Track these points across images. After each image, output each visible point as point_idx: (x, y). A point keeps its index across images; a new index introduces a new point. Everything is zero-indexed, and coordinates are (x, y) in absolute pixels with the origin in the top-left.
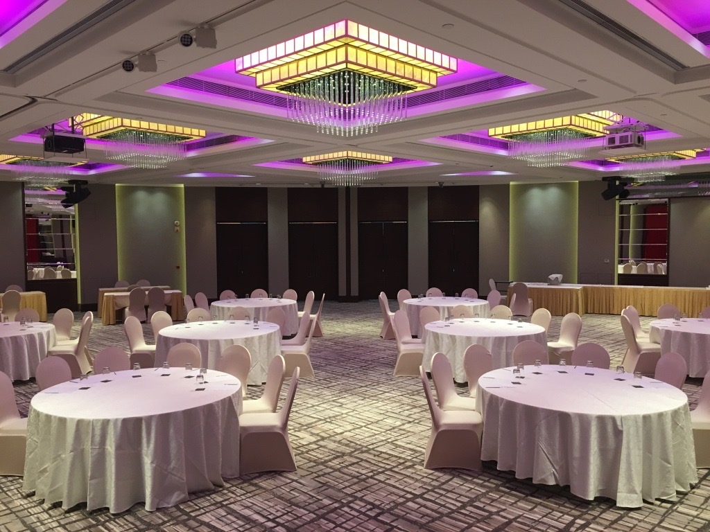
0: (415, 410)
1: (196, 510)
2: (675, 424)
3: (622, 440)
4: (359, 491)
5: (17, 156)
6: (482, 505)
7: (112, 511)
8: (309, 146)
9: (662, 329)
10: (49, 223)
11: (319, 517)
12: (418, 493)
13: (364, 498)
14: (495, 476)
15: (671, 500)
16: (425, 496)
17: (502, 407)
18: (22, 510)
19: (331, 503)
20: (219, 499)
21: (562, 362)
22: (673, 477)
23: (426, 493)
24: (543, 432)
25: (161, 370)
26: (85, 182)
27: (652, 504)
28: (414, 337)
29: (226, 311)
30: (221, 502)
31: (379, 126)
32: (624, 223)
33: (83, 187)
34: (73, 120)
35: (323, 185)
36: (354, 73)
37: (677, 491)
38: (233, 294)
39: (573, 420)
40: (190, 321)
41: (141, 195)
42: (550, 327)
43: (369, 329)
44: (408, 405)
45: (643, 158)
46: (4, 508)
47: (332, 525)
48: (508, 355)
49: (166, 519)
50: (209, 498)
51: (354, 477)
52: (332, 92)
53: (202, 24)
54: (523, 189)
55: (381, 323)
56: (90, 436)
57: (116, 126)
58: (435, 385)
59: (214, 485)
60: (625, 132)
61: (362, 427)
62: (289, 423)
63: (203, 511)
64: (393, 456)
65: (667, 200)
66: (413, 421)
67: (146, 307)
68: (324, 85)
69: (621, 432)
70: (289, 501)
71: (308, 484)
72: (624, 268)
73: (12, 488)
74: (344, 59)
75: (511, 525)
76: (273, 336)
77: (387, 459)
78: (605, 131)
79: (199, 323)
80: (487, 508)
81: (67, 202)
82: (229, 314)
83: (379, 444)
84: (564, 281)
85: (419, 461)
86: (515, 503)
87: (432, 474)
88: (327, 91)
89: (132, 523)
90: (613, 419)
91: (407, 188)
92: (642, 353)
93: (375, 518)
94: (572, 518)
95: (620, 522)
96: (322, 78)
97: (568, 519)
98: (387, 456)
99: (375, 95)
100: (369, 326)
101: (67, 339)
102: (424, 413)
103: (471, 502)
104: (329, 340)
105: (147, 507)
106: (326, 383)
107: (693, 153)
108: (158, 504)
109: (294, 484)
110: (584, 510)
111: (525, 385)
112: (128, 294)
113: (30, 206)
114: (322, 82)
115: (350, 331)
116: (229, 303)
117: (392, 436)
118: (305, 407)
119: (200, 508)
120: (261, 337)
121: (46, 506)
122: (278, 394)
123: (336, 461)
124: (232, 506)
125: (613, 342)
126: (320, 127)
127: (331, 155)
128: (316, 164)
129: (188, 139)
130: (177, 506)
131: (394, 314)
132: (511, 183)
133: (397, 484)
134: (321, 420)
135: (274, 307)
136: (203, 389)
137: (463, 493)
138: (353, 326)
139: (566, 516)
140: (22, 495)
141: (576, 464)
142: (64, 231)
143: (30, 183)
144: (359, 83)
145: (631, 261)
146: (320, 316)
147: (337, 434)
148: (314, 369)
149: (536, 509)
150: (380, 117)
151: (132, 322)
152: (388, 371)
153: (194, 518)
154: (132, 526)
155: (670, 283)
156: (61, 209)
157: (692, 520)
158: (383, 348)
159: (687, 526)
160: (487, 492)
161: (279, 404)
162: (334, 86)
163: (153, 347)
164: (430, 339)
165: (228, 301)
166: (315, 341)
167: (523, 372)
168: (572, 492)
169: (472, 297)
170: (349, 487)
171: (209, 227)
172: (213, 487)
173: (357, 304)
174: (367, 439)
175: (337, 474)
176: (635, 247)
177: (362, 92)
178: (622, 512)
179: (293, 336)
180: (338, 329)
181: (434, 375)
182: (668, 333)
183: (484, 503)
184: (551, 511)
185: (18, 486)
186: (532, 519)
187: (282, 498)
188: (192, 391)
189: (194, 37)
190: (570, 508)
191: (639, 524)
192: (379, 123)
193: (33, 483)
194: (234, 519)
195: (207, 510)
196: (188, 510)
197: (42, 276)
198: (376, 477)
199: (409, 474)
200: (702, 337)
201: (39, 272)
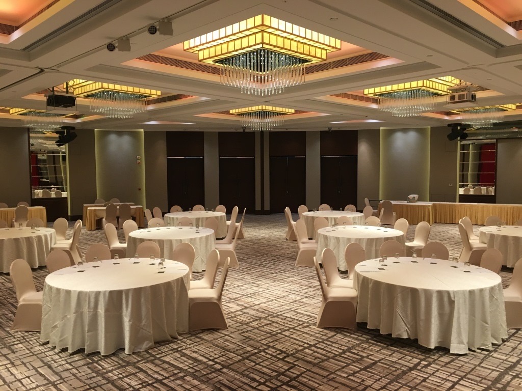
0: (310, 289)
1: (160, 353)
2: (492, 297)
3: (454, 308)
4: (272, 342)
5: (26, 109)
6: (356, 352)
7: (102, 354)
8: (235, 102)
9: (488, 233)
10: (45, 157)
11: (244, 359)
12: (312, 344)
13: (275, 346)
14: (367, 333)
15: (488, 349)
16: (317, 345)
17: (371, 285)
18: (41, 353)
19: (252, 349)
20: (175, 347)
21: (415, 255)
22: (489, 333)
23: (318, 343)
24: (400, 301)
25: (133, 260)
26: (73, 128)
27: (474, 351)
28: (309, 239)
29: (175, 220)
30: (176, 349)
31: (285, 88)
32: (464, 157)
33: (72, 131)
34: (67, 84)
35: (244, 130)
36: (268, 51)
37: (492, 343)
38: (179, 208)
39: (420, 293)
40: (151, 227)
41: (113, 137)
42: (407, 232)
43: (278, 233)
44: (306, 285)
45: (477, 110)
46: (28, 352)
47: (253, 364)
48: (377, 251)
49: (140, 359)
50: (168, 346)
51: (268, 333)
52: (252, 64)
53: (163, 19)
54: (390, 133)
55: (287, 229)
56: (87, 303)
57: (97, 88)
58: (325, 272)
59: (171, 337)
60: (462, 91)
61: (273, 300)
62: (222, 297)
63: (165, 354)
64: (295, 319)
65: (495, 140)
66: (309, 297)
67: (118, 218)
68: (246, 59)
69: (453, 302)
70: (223, 348)
71: (237, 338)
72: (464, 191)
73: (33, 339)
74: (261, 41)
75: (376, 365)
76: (209, 237)
77: (291, 321)
78: (448, 91)
79: (157, 228)
80: (360, 353)
81: (60, 142)
82: (178, 222)
83: (285, 312)
84: (419, 200)
85: (313, 323)
86: (380, 350)
87: (322, 331)
88: (248, 63)
89: (116, 362)
90: (448, 293)
91: (305, 132)
92: (473, 250)
93: (283, 359)
94: (419, 361)
95: (452, 363)
96: (245, 54)
97: (416, 361)
98: (291, 320)
99: (283, 66)
100: (278, 231)
101: (64, 240)
102: (317, 291)
103: (349, 350)
104: (249, 241)
105: (127, 352)
106: (248, 270)
107: (513, 107)
108: (134, 350)
109: (227, 337)
110: (428, 356)
111: (387, 270)
112: (105, 208)
113: (33, 145)
114: (245, 56)
115: (264, 235)
116: (177, 214)
117: (294, 306)
118: (232, 287)
119: (163, 353)
120: (201, 238)
121: (57, 350)
122: (214, 278)
123: (255, 323)
124: (184, 351)
125: (453, 243)
126: (244, 89)
127: (250, 109)
128: (240, 115)
129: (148, 97)
130: (146, 351)
131: (295, 223)
132: (381, 128)
133: (298, 338)
134: (244, 295)
135: (210, 217)
136: (163, 272)
137: (344, 344)
138: (266, 231)
139: (414, 359)
140: (40, 344)
141: (422, 324)
142: (56, 163)
143: (35, 128)
144: (271, 58)
145: (470, 185)
146: (243, 225)
147: (256, 305)
148: (239, 261)
149: (394, 355)
150: (286, 82)
151: (110, 227)
152: (291, 263)
153: (159, 359)
154: (117, 364)
155: (497, 200)
156: (55, 147)
157: (502, 362)
158: (287, 247)
159: (498, 366)
160: (361, 344)
161: (215, 285)
162: (254, 59)
163: (125, 245)
164: (321, 240)
165: (177, 213)
166: (239, 242)
167: (386, 262)
168: (419, 343)
169: (352, 210)
170: (264, 339)
171: (162, 161)
172: (171, 339)
173: (268, 216)
174: (277, 308)
175: (256, 331)
176: (472, 175)
177: (273, 64)
178: (454, 357)
179: (223, 238)
180: (255, 234)
181: (324, 265)
182: (492, 236)
183: (358, 350)
184: (404, 356)
185: (37, 338)
186: (391, 361)
187: (218, 347)
188: (156, 273)
189: (158, 27)
190: (418, 354)
191: (465, 365)
192: (285, 86)
193: (47, 335)
194: (187, 360)
195: (167, 354)
196: (154, 354)
197: (41, 196)
198: (283, 333)
199: (306, 331)
200: (516, 239)
201: (39, 193)
